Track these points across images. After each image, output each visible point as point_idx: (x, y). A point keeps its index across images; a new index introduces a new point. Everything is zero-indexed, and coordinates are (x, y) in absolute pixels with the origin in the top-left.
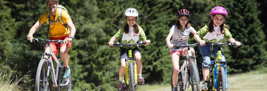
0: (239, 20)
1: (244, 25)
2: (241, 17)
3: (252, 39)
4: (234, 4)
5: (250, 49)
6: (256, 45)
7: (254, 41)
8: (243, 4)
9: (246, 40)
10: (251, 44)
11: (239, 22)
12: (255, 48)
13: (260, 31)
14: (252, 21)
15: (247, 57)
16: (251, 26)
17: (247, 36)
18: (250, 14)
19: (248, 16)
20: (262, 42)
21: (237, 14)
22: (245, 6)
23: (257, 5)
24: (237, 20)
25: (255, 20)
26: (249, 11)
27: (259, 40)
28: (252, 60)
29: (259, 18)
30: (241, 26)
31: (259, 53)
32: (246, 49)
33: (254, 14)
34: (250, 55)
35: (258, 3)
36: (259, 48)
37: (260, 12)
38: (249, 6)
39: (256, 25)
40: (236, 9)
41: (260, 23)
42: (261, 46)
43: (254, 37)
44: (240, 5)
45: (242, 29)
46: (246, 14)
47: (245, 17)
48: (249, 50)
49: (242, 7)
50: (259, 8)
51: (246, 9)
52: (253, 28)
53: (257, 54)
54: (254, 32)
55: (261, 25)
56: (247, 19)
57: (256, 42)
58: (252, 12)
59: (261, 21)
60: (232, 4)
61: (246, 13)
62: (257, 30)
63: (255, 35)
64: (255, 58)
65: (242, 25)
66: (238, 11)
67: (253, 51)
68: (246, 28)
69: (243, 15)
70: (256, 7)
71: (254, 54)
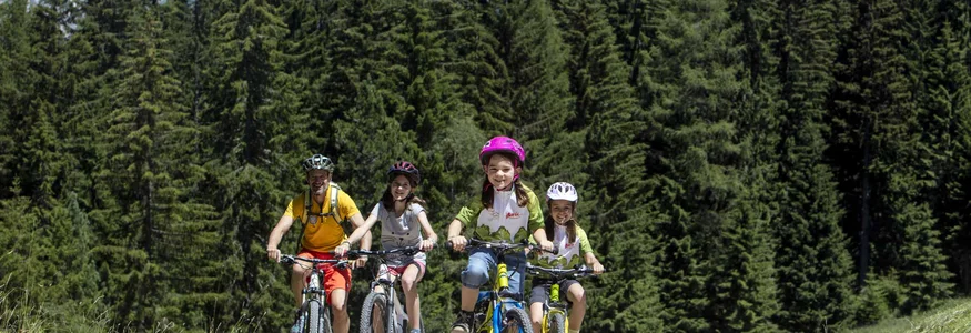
0: (801, 227)
1: (810, 238)
2: (804, 221)
3: (825, 267)
4: (790, 194)
5: (821, 290)
6: (833, 281)
7: (828, 273)
8: (809, 194)
9: (813, 270)
10: (823, 278)
11: (799, 232)
12: (831, 289)
13: (842, 251)
14: (827, 231)
15: (814, 307)
16: (824, 240)
17: (816, 261)
18: (822, 216)
19: (819, 220)
20: (845, 275)
21: (795, 215)
22: (812, 199)
23: (837, 198)
24: (795, 227)
25: (833, 228)
26: (820, 209)
27: (840, 272)
28: (824, 312)
29: (839, 224)
30: (804, 241)
31: (840, 299)
32: (812, 290)
33: (829, 216)
34: (821, 303)
35: (839, 192)
36: (840, 287)
37: (842, 211)
38: (821, 197)
39: (834, 240)
40: (793, 204)
41: (843, 236)
42: (843, 284)
43: (829, 264)
44: (802, 195)
45: (806, 247)
46: (815, 216)
47: (812, 221)
48: (818, 290)
49: (806, 201)
50: (841, 203)
51: (815, 205)
52: (827, 246)
53: (834, 300)
54: (831, 254)
55: (845, 238)
56: (817, 227)
57: (834, 275)
58: (826, 212)
59: (844, 232)
60: (786, 193)
61: (814, 213)
62: (835, 250)
63: (831, 259)
64: (831, 308)
65: (805, 238)
66: (797, 208)
67: (827, 293)
68: (813, 245)
69: (808, 218)
70: (835, 202)
71: (829, 301)
